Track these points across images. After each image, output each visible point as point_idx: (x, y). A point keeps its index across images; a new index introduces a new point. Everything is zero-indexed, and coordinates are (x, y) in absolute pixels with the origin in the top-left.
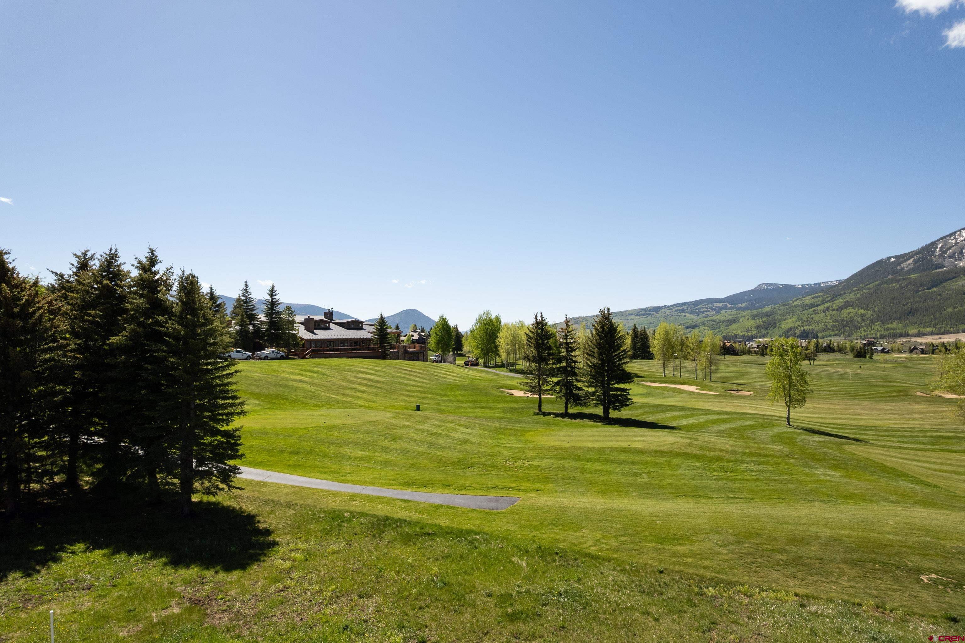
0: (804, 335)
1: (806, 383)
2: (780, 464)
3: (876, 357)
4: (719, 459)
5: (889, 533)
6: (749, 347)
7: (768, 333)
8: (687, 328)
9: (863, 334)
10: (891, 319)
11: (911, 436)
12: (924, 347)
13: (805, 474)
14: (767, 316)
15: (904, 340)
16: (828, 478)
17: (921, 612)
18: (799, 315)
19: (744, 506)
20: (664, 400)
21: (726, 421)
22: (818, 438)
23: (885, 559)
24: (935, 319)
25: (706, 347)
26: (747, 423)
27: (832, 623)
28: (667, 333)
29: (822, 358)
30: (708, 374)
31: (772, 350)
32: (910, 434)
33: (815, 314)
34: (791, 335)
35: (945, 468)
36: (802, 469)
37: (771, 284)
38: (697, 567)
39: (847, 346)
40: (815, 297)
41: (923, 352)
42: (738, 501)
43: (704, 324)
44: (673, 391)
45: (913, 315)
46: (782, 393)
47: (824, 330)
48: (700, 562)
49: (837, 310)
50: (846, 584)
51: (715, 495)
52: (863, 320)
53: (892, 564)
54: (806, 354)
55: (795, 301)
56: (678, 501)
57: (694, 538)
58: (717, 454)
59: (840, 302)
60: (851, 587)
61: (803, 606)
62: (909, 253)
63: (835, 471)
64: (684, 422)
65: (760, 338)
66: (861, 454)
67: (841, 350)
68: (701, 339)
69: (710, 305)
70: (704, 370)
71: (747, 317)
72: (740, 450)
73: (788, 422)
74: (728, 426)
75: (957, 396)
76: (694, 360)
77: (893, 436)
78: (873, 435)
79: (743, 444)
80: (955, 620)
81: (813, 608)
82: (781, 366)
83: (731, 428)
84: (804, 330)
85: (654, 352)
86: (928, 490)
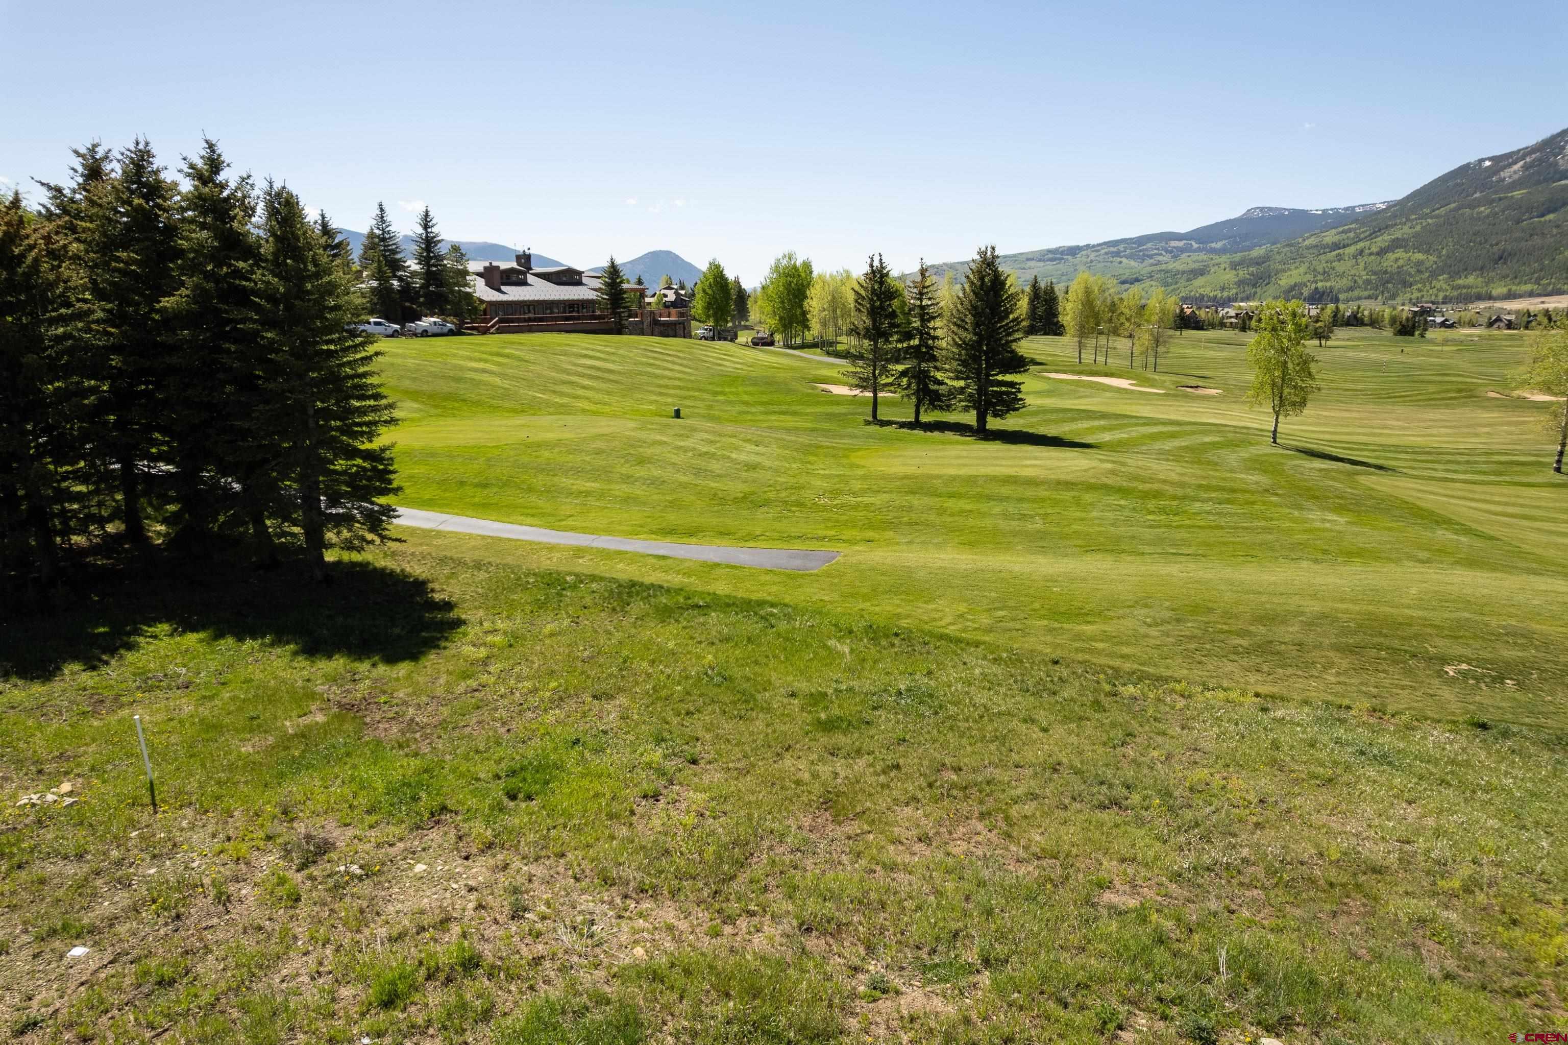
0: (1317, 297)
1: (1310, 375)
2: (1253, 503)
3: (1430, 334)
4: (1157, 495)
5: (1409, 607)
6: (1223, 317)
7: (1255, 293)
8: (1123, 283)
9: (1416, 295)
10: (1466, 270)
11: (1468, 462)
12: (1512, 317)
13: (1293, 520)
14: (1257, 264)
15: (1482, 305)
16: (1328, 525)
17: (1436, 716)
18: (1311, 263)
19: (1192, 566)
20: (1076, 402)
21: (1173, 436)
22: (1318, 464)
23: (1396, 643)
24: (1541, 270)
25: (1151, 314)
26: (1207, 439)
27: (1303, 733)
28: (1088, 292)
29: (1341, 335)
30: (1151, 360)
31: (1260, 320)
32: (1466, 458)
33: (1339, 260)
34: (1293, 297)
35: (1510, 510)
36: (1288, 511)
37: (1270, 209)
38: (1111, 655)
39: (1387, 316)
40: (1342, 232)
41: (1510, 325)
42: (1183, 559)
43: (1151, 277)
44: (1092, 388)
45: (1505, 263)
46: (1269, 391)
47: (1351, 289)
48: (1116, 649)
49: (1378, 254)
50: (1333, 679)
51: (1147, 549)
52: (1419, 271)
53: (1406, 651)
54: (1316, 329)
55: (1308, 238)
56: (1088, 558)
57: (1111, 614)
58: (1156, 486)
59: (1383, 240)
60: (1339, 683)
61: (1265, 710)
62: (1519, 151)
63: (1340, 514)
64: (1107, 437)
65: (1242, 301)
66: (1384, 489)
67: (1374, 322)
68: (1143, 301)
69: (1163, 244)
70: (1145, 353)
71: (1223, 266)
72: (1194, 481)
73: (1274, 438)
74: (1176, 443)
75: (1553, 398)
76: (1131, 336)
77: (1439, 462)
78: (1406, 460)
79: (1199, 472)
80: (1484, 726)
81: (1279, 713)
82: (1272, 347)
83: (1181, 448)
84: (1316, 288)
85: (1065, 323)
86: (1478, 543)
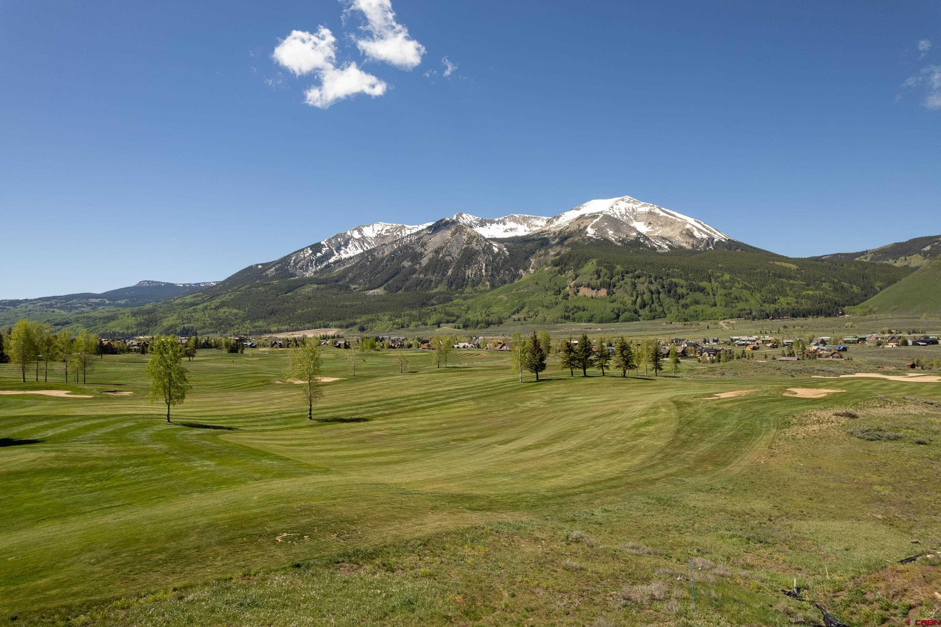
0: (185, 333)
1: (185, 380)
2: (159, 463)
3: (247, 351)
4: (92, 468)
5: (254, 508)
6: (129, 346)
7: (149, 330)
8: (56, 325)
9: (236, 331)
10: (258, 318)
11: (272, 419)
12: (281, 342)
13: (185, 469)
14: (148, 313)
15: (268, 336)
16: (205, 468)
17: (276, 568)
18: (179, 313)
19: (122, 513)
20: (23, 410)
21: (102, 426)
22: (196, 431)
23: (251, 531)
24: (290, 319)
25: (79, 346)
26: (125, 425)
27: (207, 604)
28: (27, 332)
29: (201, 354)
30: (81, 376)
31: (152, 348)
32: (271, 417)
33: (195, 312)
34: (172, 333)
35: (294, 442)
36: (181, 463)
37: (153, 282)
38: (63, 597)
39: (223, 342)
40: (195, 297)
41: (281, 346)
42: (114, 510)
43: (77, 321)
44: (36, 399)
45: (274, 315)
46: (162, 392)
47: (203, 328)
48: (68, 590)
49: (215, 309)
50: (219, 564)
51: (88, 509)
52: (236, 319)
53: (256, 534)
54: (186, 351)
55: (176, 299)
56: (40, 526)
57: (61, 564)
58: (91, 463)
59: (217, 302)
60: (224, 565)
61: (181, 598)
62: (272, 262)
63: (212, 461)
64: (50, 433)
65: (141, 335)
66: (233, 441)
67: (217, 346)
68: (73, 337)
69: (85, 300)
70: (76, 372)
71: (126, 314)
72: (118, 455)
73: (168, 419)
74: (104, 430)
75: (302, 382)
76: (64, 361)
77: (258, 421)
78: (242, 422)
79: (121, 448)
80: (298, 566)
81: (190, 597)
82: (162, 365)
83: (107, 433)
84: (184, 327)
85: (9, 354)
86: (282, 464)
